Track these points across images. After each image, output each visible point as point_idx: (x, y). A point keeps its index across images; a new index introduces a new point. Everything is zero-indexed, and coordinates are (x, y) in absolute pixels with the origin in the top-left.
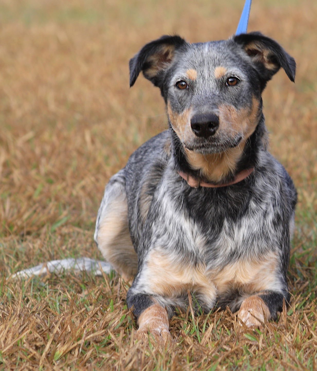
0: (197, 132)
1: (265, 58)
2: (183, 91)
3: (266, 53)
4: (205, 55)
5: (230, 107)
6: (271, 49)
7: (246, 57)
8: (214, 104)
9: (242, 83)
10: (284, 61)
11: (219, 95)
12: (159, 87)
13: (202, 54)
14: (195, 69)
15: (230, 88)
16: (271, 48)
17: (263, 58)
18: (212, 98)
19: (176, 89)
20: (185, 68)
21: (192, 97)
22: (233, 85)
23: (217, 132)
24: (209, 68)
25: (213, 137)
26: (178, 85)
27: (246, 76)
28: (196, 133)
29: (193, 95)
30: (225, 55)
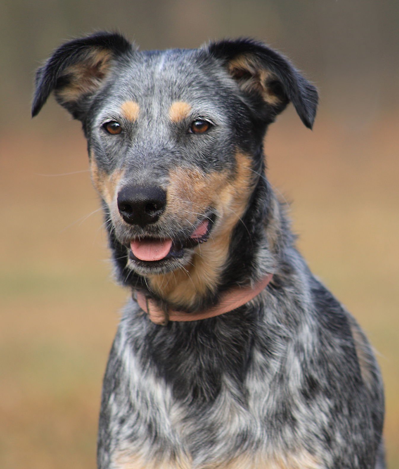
0: (128, 215)
1: (263, 84)
2: (115, 138)
3: (265, 76)
4: (157, 76)
5: (192, 170)
6: (272, 70)
7: (228, 81)
8: (162, 167)
9: (217, 130)
10: (294, 91)
11: (173, 150)
12: (81, 120)
13: (153, 73)
14: (137, 101)
15: (194, 137)
16: (273, 66)
17: (260, 84)
18: (160, 156)
19: (103, 134)
20: (121, 98)
21: (127, 150)
22: (200, 133)
23: (162, 218)
24: (161, 100)
25: (155, 225)
26: (106, 127)
27: (225, 117)
28: (125, 218)
29: (129, 146)
30: (191, 78)
